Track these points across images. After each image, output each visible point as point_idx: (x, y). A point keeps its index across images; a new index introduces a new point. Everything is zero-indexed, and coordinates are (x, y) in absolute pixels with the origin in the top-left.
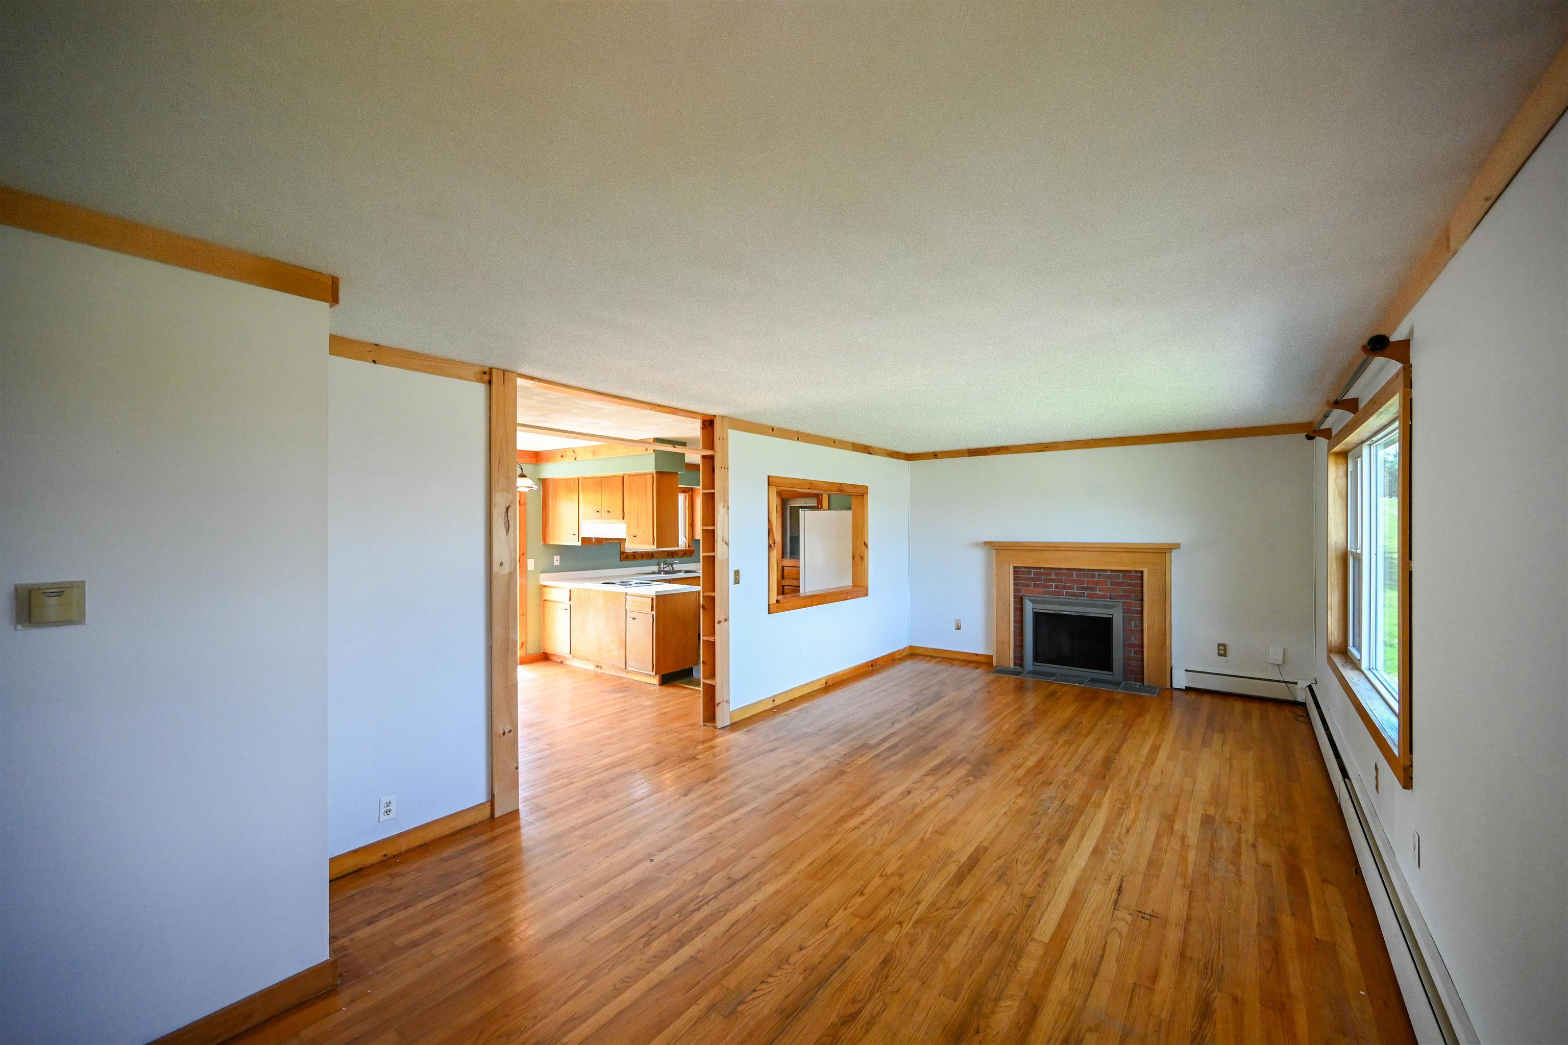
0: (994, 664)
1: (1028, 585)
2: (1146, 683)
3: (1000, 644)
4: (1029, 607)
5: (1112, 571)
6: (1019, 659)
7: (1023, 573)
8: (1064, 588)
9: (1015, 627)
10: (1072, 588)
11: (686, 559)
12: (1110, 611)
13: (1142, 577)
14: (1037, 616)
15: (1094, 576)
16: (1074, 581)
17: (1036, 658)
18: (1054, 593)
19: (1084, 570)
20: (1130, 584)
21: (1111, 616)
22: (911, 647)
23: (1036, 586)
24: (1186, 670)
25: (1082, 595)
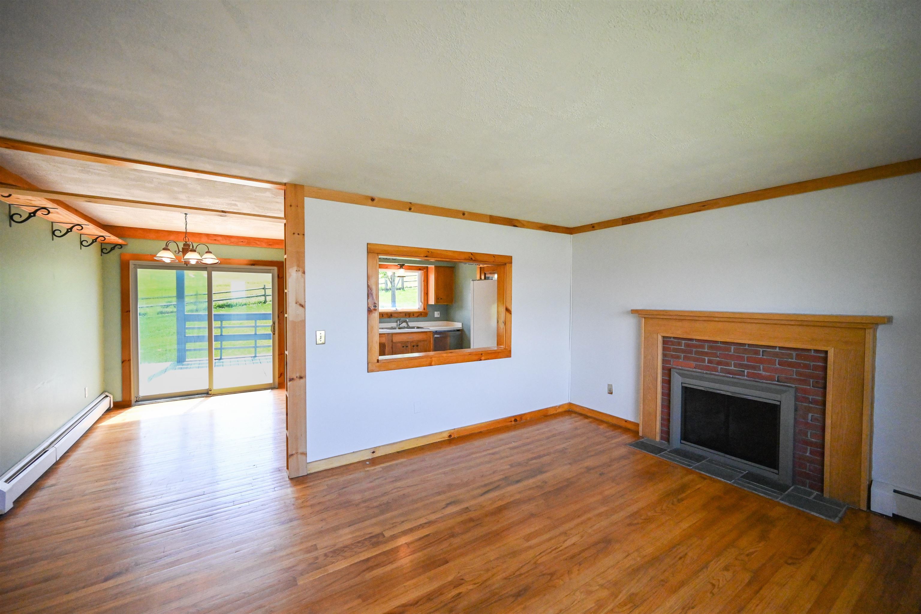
0: (641, 434)
1: (678, 357)
2: (826, 495)
3: (647, 415)
4: (677, 382)
5: (781, 348)
6: (666, 435)
7: (673, 344)
8: (719, 363)
9: (663, 400)
10: (728, 364)
11: (420, 318)
12: (778, 397)
13: (825, 359)
14: (687, 392)
15: (757, 353)
16: (731, 357)
17: (685, 437)
18: (707, 368)
19: (744, 345)
20: (807, 367)
21: (778, 403)
22: (570, 404)
23: (685, 358)
24: (895, 491)
25: (741, 373)
